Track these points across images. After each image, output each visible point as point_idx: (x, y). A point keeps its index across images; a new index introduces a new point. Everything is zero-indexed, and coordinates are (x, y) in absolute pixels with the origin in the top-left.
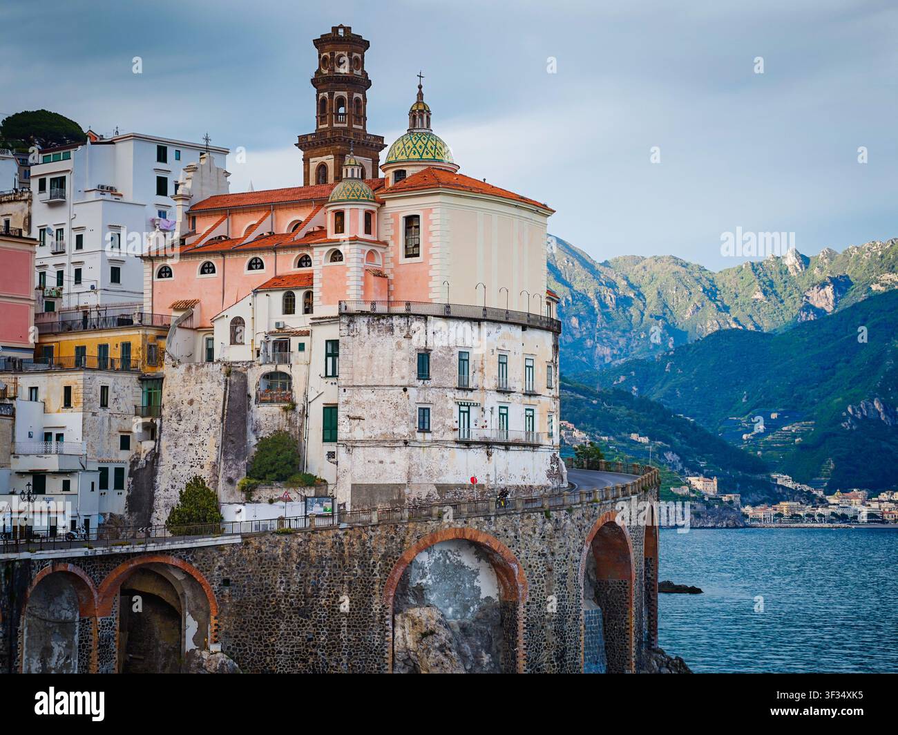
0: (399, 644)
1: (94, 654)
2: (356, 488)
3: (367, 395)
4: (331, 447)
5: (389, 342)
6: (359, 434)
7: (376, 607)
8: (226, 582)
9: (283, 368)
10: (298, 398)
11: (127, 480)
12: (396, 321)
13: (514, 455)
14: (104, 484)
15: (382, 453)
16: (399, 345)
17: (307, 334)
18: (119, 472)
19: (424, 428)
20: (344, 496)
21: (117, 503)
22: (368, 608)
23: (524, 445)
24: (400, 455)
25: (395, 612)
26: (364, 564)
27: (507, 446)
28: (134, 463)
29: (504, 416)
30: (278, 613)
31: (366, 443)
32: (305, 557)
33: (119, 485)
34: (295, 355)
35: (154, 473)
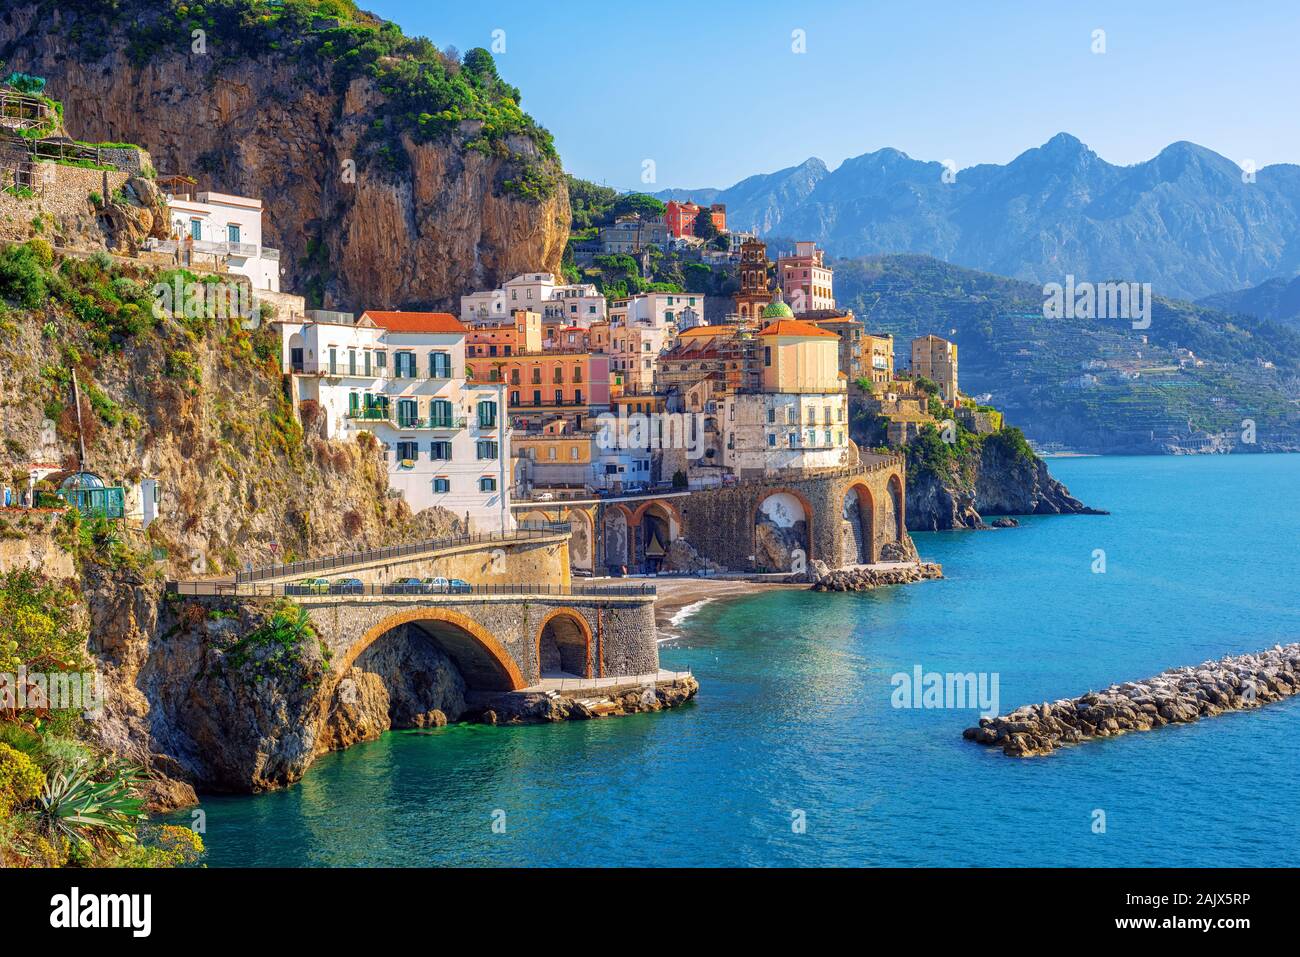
0: (758, 538)
1: (634, 541)
2: (742, 470)
3: (746, 430)
4: (732, 451)
5: (756, 406)
6: (743, 446)
7: (748, 521)
8: (685, 511)
9: (713, 416)
10: (720, 430)
11: (650, 466)
12: (759, 396)
13: (816, 454)
14: (639, 469)
15: (754, 455)
16: (760, 408)
17: (723, 400)
18: (646, 463)
19: (772, 442)
20: (737, 473)
21: (646, 476)
22: (744, 522)
23: (827, 449)
24: (761, 455)
25: (756, 524)
26: (742, 504)
27: (814, 450)
28: (653, 457)
29: (813, 437)
30: (707, 525)
31: (746, 450)
32: (717, 500)
33: (646, 468)
34: (719, 411)
35: (660, 463)
